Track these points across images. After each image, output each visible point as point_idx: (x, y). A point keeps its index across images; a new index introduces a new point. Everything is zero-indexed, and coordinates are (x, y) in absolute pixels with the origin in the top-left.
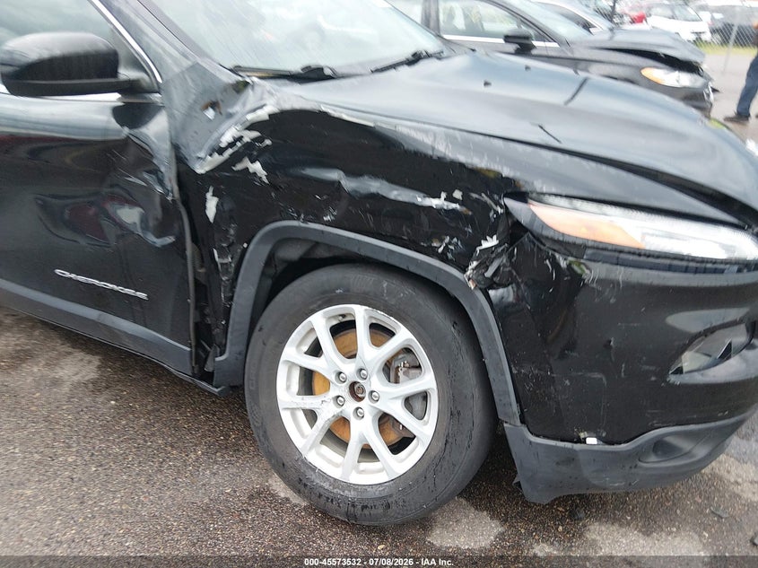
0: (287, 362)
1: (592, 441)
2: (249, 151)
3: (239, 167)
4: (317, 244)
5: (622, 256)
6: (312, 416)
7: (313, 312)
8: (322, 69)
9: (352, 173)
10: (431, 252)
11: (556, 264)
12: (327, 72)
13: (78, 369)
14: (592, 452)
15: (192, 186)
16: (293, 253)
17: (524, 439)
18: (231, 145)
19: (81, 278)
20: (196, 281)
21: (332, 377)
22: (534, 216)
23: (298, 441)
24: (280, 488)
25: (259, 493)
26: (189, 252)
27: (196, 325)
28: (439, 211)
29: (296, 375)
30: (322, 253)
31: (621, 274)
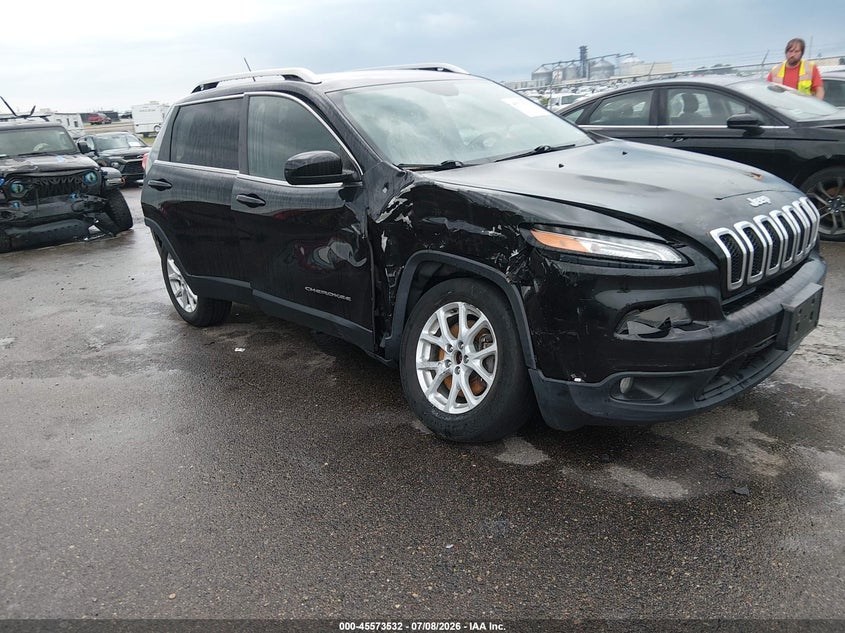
0: (423, 340)
1: (578, 380)
2: (403, 210)
3: (398, 219)
4: (443, 264)
5: (580, 258)
6: (434, 373)
7: (437, 308)
8: (454, 163)
9: (452, 218)
10: (491, 263)
11: (546, 264)
12: (457, 164)
13: (319, 361)
14: (577, 386)
15: (374, 230)
16: (429, 271)
17: (539, 378)
18: (393, 207)
19: (318, 291)
20: (376, 288)
21: (445, 349)
22: (532, 237)
23: (424, 388)
24: (417, 425)
25: (403, 426)
26: (372, 269)
27: (376, 317)
28: (492, 237)
29: (429, 348)
30: (446, 272)
31: (578, 269)
